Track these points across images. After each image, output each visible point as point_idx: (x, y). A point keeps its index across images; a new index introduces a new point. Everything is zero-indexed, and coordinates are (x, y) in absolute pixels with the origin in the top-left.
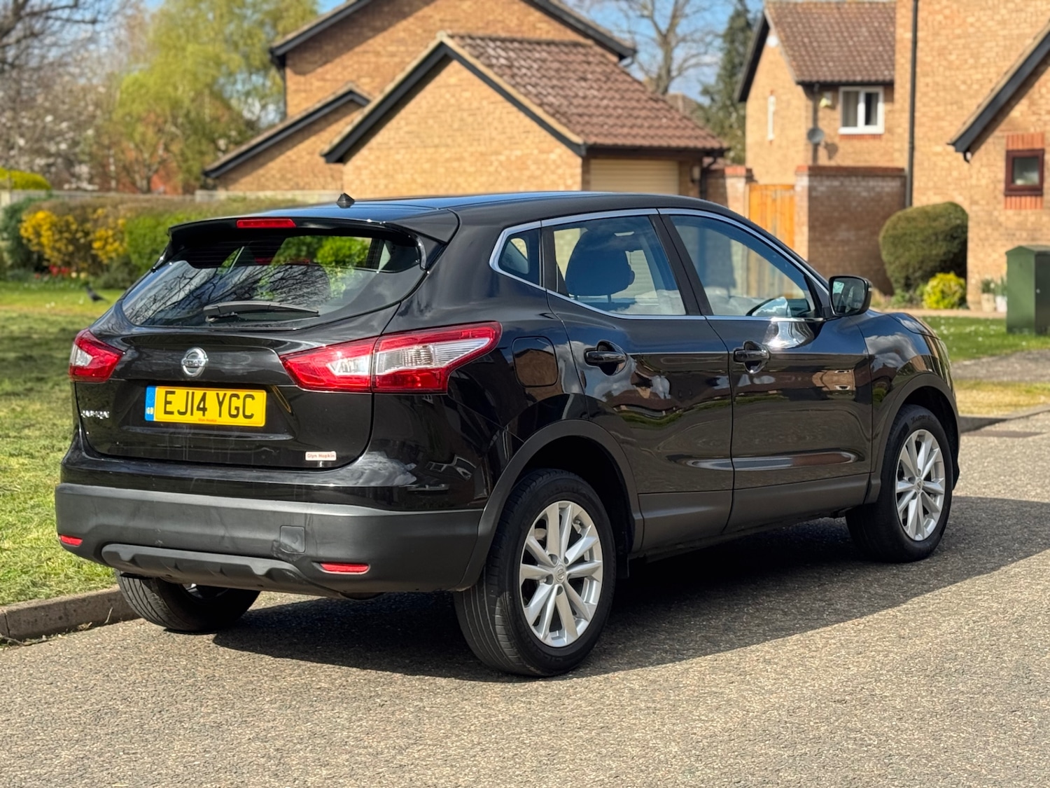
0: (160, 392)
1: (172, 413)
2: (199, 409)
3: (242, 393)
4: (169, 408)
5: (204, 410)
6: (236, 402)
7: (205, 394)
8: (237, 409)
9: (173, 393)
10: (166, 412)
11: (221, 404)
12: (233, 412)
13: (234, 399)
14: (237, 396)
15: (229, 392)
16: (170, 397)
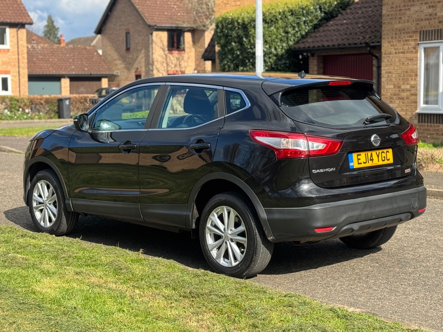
0: (355, 155)
1: (361, 163)
2: (371, 160)
3: (385, 151)
4: (360, 162)
5: (372, 160)
6: (384, 155)
7: (372, 153)
8: (384, 157)
9: (360, 155)
10: (359, 164)
11: (378, 156)
12: (383, 159)
13: (383, 154)
14: (383, 152)
15: (381, 151)
16: (359, 157)
